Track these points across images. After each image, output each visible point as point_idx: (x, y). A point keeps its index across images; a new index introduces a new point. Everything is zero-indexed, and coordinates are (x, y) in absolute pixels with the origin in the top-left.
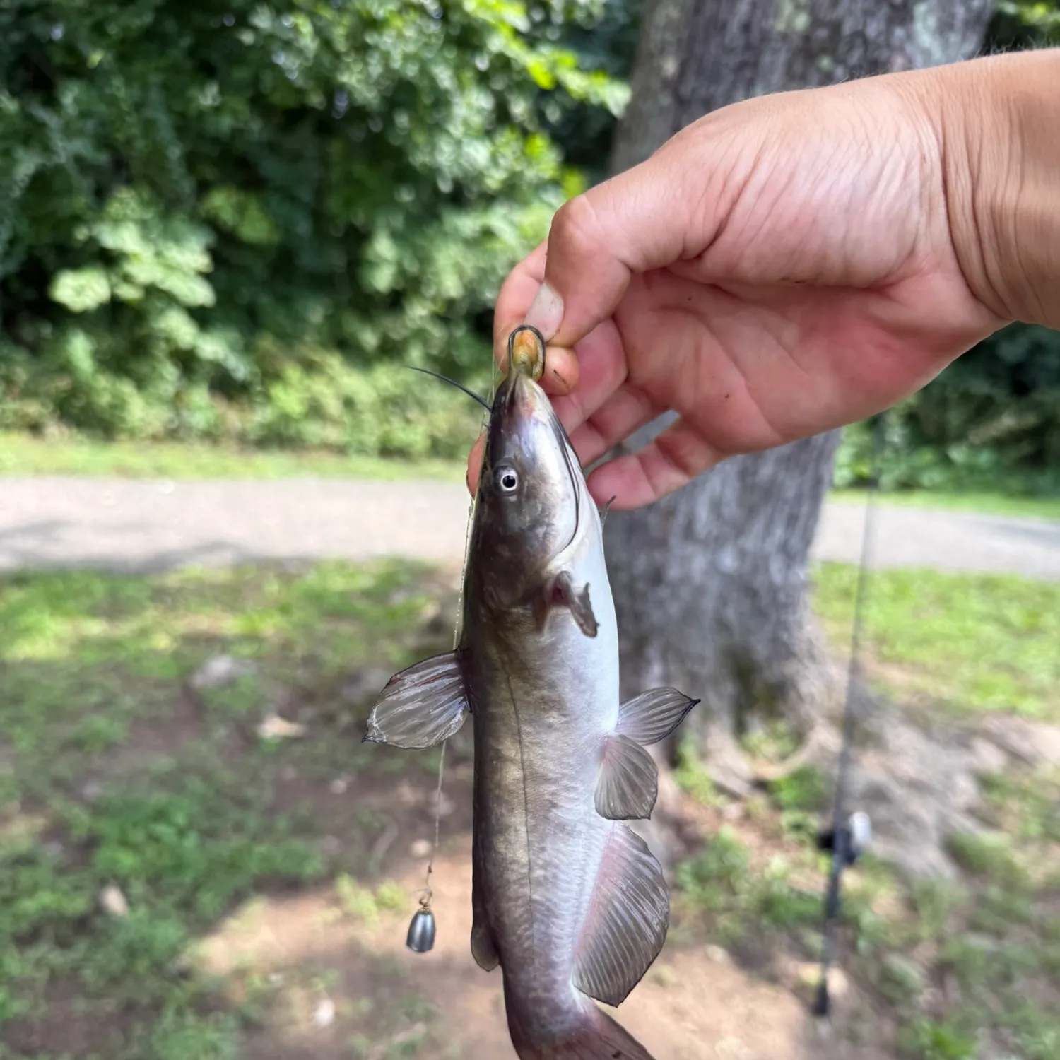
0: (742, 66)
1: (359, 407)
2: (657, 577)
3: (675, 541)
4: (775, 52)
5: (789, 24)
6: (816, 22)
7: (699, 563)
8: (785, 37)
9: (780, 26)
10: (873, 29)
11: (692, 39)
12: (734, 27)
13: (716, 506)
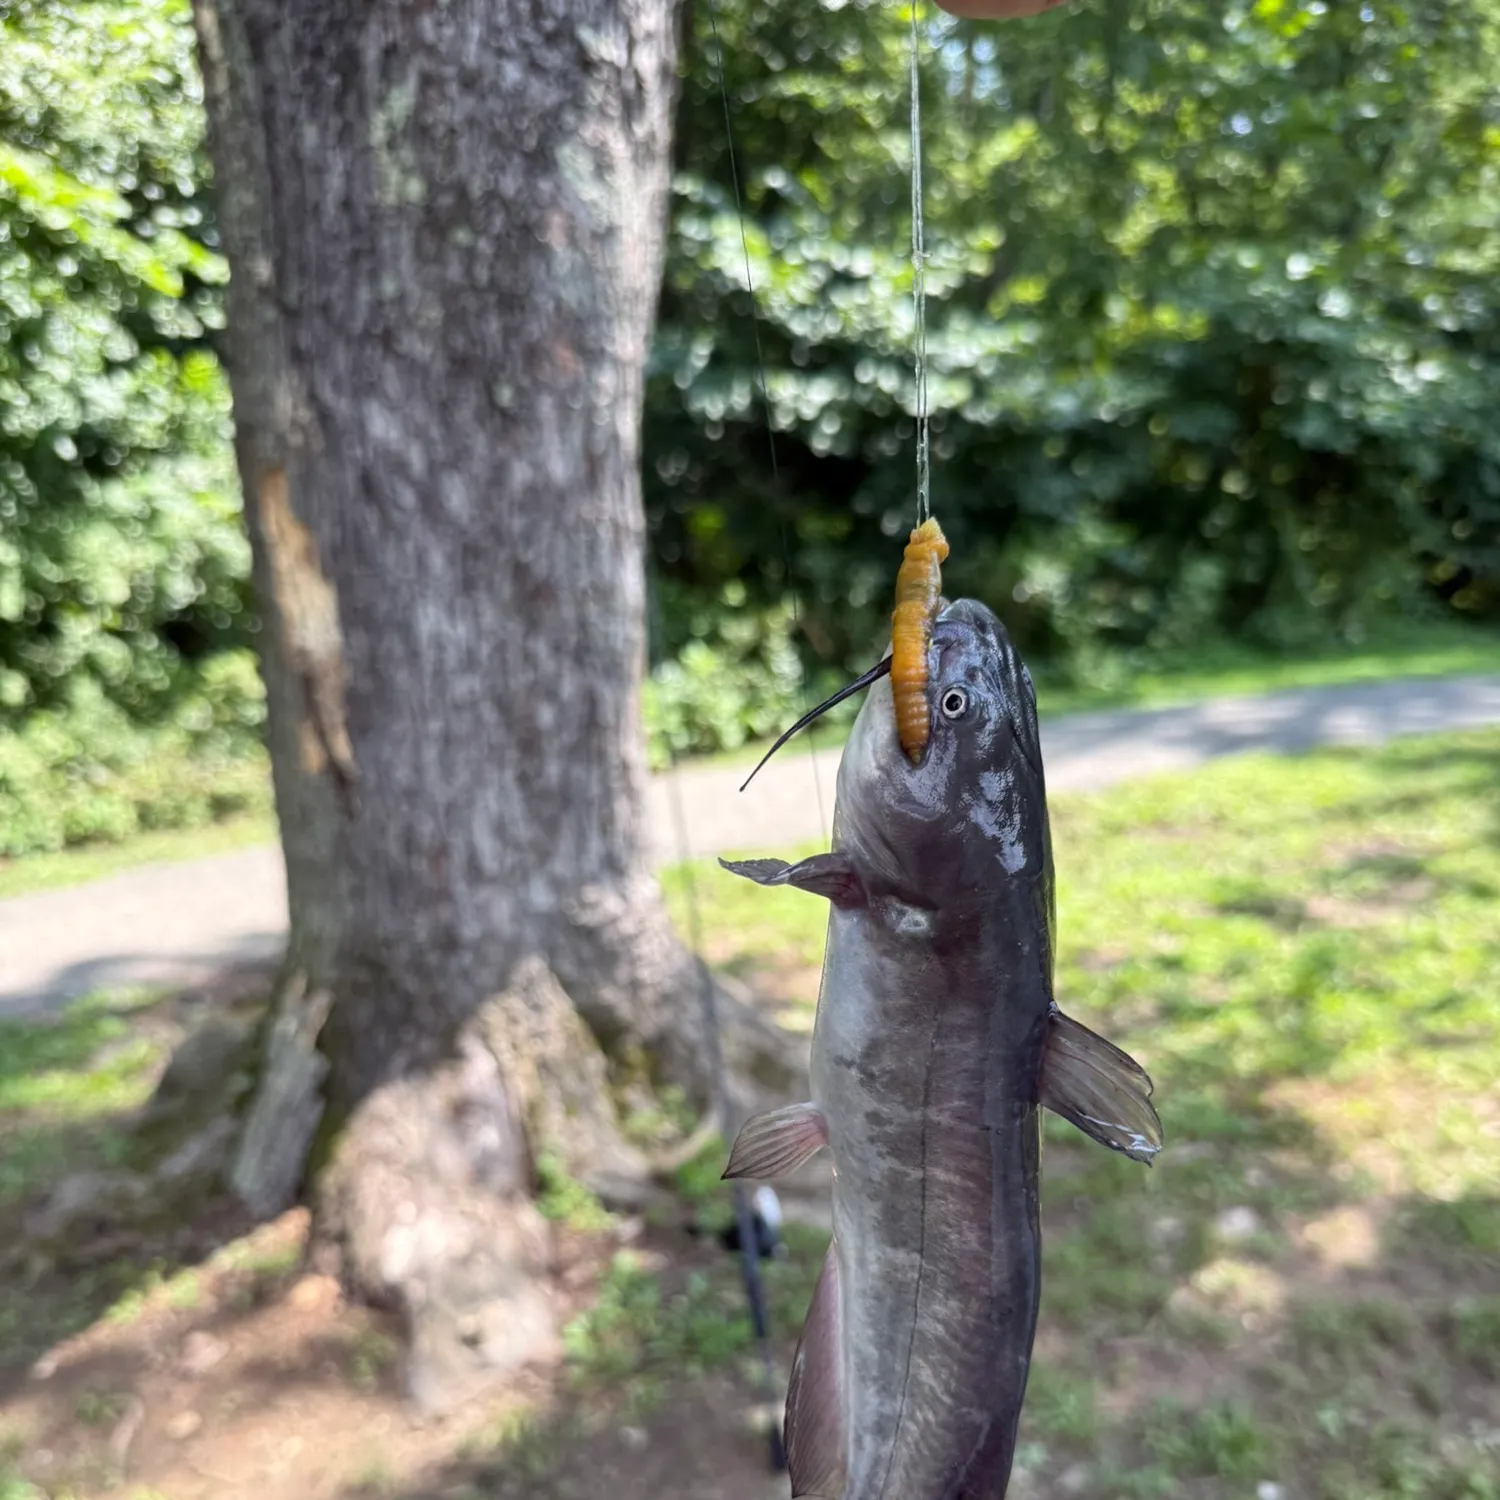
0: (356, 255)
1: (18, 785)
2: (449, 942)
3: (460, 888)
4: (395, 231)
5: (400, 195)
6: (433, 187)
7: (502, 910)
8: (401, 210)
9: (391, 199)
10: (510, 185)
11: (280, 230)
12: (331, 208)
13: (500, 829)
